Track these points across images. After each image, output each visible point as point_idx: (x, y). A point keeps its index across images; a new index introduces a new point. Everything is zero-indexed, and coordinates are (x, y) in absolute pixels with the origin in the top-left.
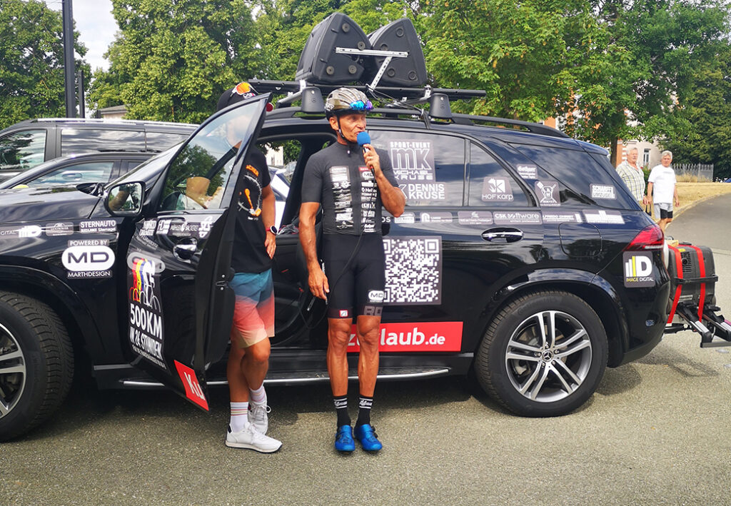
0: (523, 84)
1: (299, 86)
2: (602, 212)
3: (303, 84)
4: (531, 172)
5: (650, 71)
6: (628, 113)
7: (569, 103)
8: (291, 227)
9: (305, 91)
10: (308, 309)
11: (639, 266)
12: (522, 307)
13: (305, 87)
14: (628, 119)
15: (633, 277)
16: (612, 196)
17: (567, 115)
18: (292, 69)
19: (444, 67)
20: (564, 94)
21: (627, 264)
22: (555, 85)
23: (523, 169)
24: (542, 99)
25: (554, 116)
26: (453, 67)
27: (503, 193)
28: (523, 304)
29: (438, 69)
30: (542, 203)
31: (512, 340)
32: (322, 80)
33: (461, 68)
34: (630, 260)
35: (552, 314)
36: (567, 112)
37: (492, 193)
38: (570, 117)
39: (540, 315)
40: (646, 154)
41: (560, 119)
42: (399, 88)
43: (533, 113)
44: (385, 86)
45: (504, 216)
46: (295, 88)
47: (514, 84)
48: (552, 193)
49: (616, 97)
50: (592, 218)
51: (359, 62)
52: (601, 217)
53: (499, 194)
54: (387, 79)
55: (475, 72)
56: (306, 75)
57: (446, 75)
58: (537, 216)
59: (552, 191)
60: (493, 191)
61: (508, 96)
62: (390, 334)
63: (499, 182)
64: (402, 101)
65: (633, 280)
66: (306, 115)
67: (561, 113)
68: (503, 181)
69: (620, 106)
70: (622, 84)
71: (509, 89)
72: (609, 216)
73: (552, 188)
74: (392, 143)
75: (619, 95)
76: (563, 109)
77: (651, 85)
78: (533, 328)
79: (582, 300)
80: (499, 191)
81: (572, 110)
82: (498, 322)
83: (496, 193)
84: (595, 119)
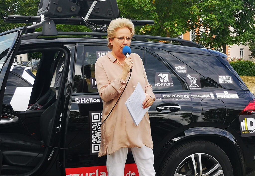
0: (171, 13)
1: (40, 19)
2: (226, 92)
3: (43, 17)
4: (183, 69)
5: (242, 5)
6: (231, 29)
7: (198, 23)
8: (36, 105)
9: (44, 22)
10: (49, 159)
11: (249, 124)
12: (182, 152)
13: (44, 20)
14: (231, 32)
15: (246, 131)
16: (231, 82)
17: (197, 30)
18: (32, 3)
19: (124, 3)
20: (195, 19)
21: (242, 123)
22: (189, 14)
23: (178, 67)
24: (182, 21)
25: (190, 30)
26: (130, 3)
27: (167, 82)
28: (182, 150)
29: (121, 4)
30: (191, 87)
31: (176, 172)
32: (55, 15)
33: (134, 3)
34: (243, 121)
35: (200, 155)
36: (197, 28)
37: (161, 82)
38: (199, 31)
39: (192, 156)
40: (241, 51)
41: (193, 32)
42: (102, 20)
43: (176, 30)
44: (94, 18)
45: (169, 96)
46: (38, 20)
47: (165, 13)
48: (196, 81)
49: (224, 20)
50: (220, 95)
51: (77, 4)
52: (225, 95)
53: (165, 82)
54: (95, 14)
55: (143, 6)
56: (44, 12)
57: (126, 8)
58: (188, 95)
59: (196, 80)
60: (161, 81)
61: (163, 19)
62: (101, 173)
63: (165, 75)
64: (104, 27)
65: (245, 132)
66: (45, 37)
67: (193, 29)
68: (167, 75)
69: (226, 25)
70: (227, 13)
71: (163, 15)
72: (230, 94)
73: (196, 78)
74: (99, 53)
75: (225, 19)
76: (194, 26)
77: (243, 13)
78: (188, 164)
79: (217, 146)
80: (165, 81)
81: (200, 27)
82: (167, 162)
83: (163, 82)
84: (212, 32)
